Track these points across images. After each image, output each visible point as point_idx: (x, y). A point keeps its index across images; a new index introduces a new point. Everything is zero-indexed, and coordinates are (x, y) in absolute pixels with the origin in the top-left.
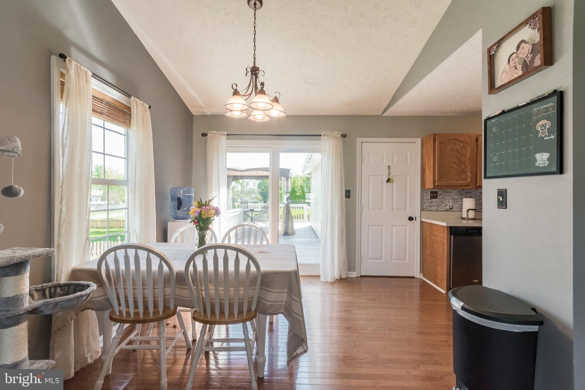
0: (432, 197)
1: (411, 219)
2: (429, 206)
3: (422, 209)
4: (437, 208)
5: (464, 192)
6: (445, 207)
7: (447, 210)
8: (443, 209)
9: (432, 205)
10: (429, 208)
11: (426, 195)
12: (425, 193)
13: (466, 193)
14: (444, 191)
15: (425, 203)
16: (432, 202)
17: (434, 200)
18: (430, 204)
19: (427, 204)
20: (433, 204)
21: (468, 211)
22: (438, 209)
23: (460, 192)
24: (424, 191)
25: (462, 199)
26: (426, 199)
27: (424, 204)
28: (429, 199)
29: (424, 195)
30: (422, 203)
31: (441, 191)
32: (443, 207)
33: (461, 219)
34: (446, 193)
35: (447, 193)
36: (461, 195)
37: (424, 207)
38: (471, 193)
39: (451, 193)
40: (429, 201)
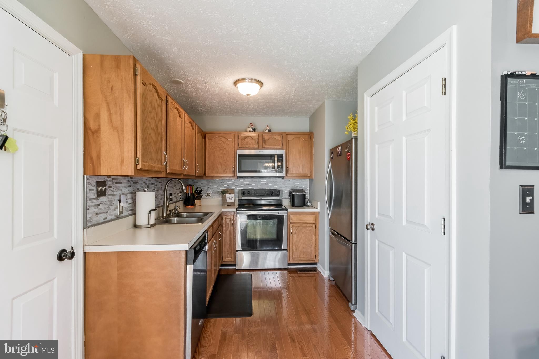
0: (101, 194)
1: (68, 255)
2: (95, 214)
3: (86, 224)
4: (104, 215)
5: (132, 181)
6: (114, 212)
7: (117, 218)
8: (112, 215)
9: (100, 211)
10: (95, 220)
11: (90, 190)
12: (89, 186)
13: (134, 183)
14: (113, 181)
15: (89, 209)
16: (99, 205)
17: (102, 199)
18: (97, 210)
19: (93, 210)
20: (101, 209)
21: (150, 213)
22: (106, 218)
23: (129, 181)
24: (88, 181)
26: (90, 199)
27: (88, 211)
28: (94, 199)
29: (88, 190)
30: (86, 209)
31: (110, 181)
32: (112, 213)
33: (133, 230)
34: (116, 183)
35: (117, 185)
36: (130, 186)
37: (88, 217)
38: (138, 182)
39: (120, 183)
40: (96, 202)
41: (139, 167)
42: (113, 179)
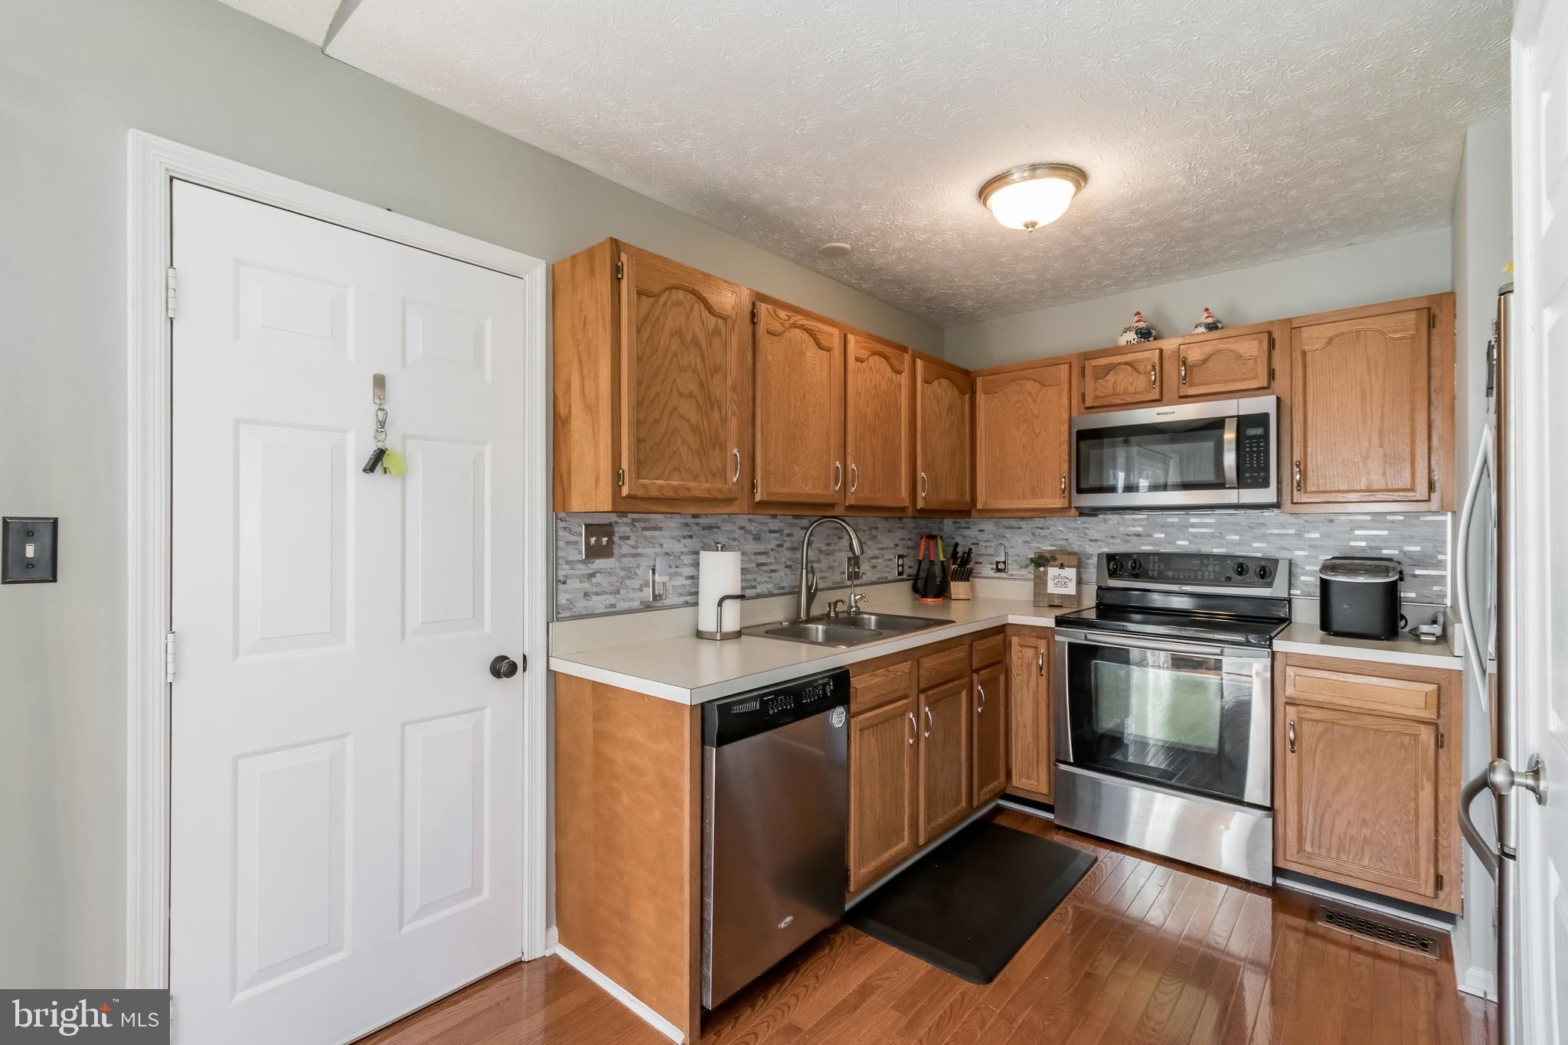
0: (594, 552)
1: (503, 668)
2: (582, 595)
3: (555, 613)
4: (611, 599)
5: (697, 524)
6: (640, 594)
7: (647, 607)
8: (633, 600)
9: (595, 589)
10: (581, 606)
11: (567, 543)
12: (567, 534)
13: (704, 528)
14: (636, 524)
15: (564, 583)
16: (593, 575)
17: (600, 563)
18: (586, 585)
19: (573, 584)
20: (598, 584)
21: (720, 604)
22: (614, 606)
23: (687, 525)
24: (561, 524)
25: (698, 553)
26: (568, 562)
27: (561, 586)
28: (581, 562)
29: (561, 544)
30: (555, 583)
31: (626, 525)
32: (631, 595)
33: (695, 640)
34: (644, 529)
35: (647, 533)
36: (691, 537)
37: (563, 599)
38: (719, 528)
39: (660, 529)
40: (583, 569)
41: (625, 491)
42: (634, 520)
